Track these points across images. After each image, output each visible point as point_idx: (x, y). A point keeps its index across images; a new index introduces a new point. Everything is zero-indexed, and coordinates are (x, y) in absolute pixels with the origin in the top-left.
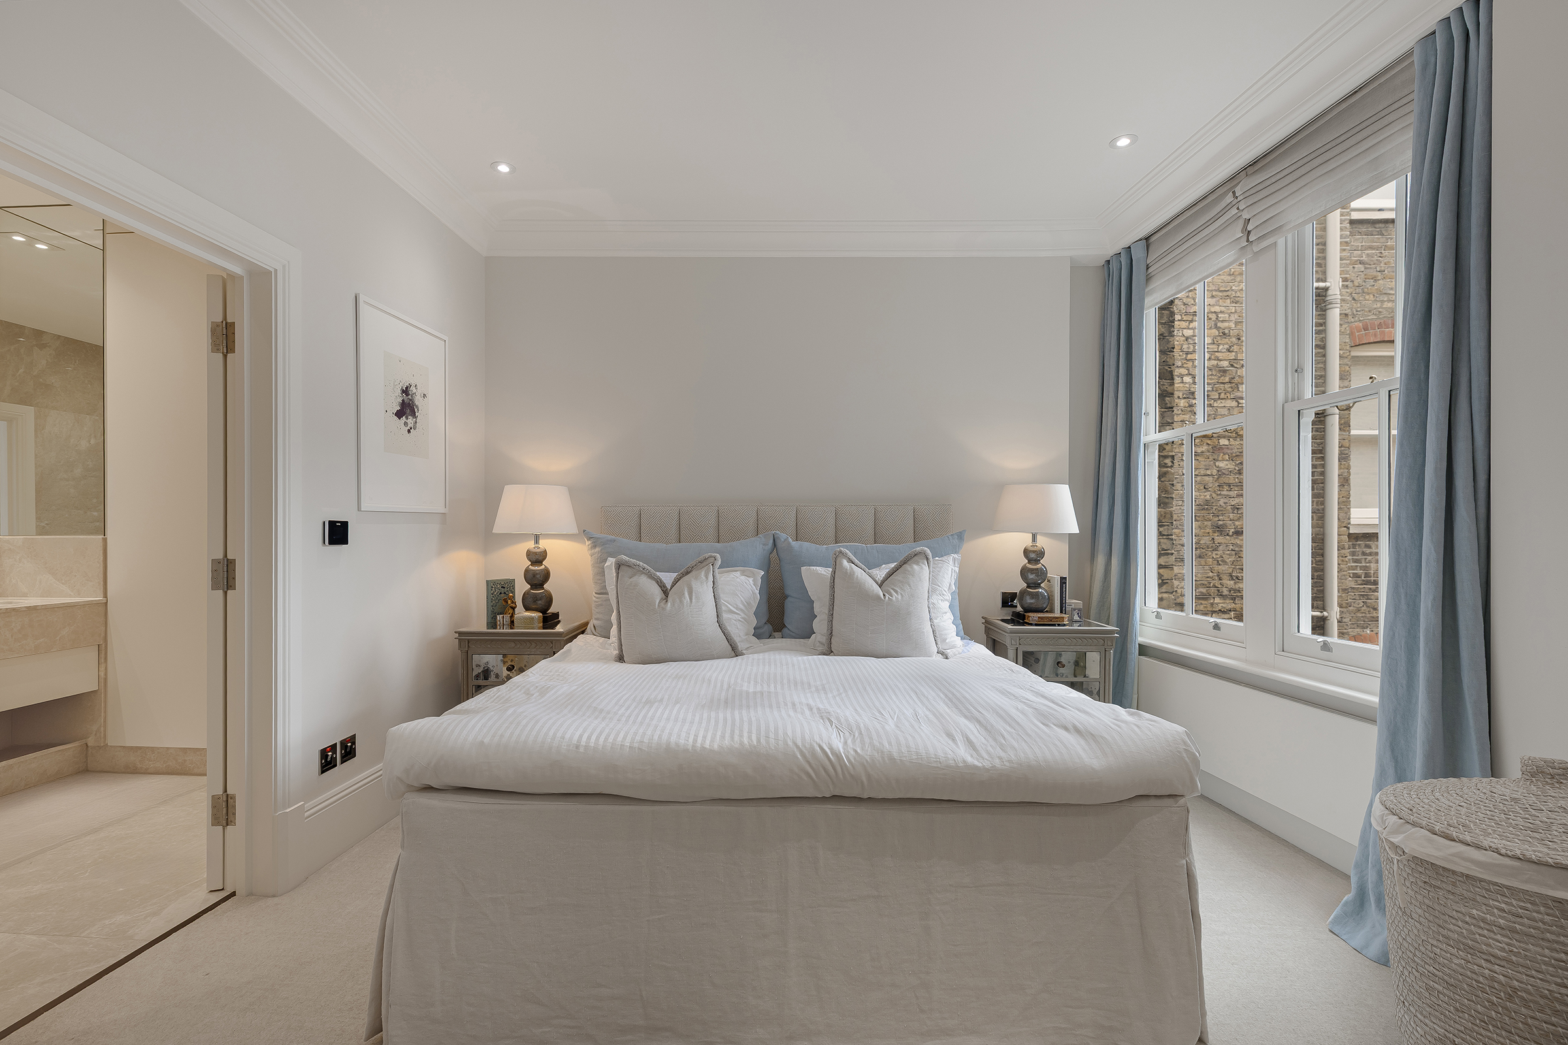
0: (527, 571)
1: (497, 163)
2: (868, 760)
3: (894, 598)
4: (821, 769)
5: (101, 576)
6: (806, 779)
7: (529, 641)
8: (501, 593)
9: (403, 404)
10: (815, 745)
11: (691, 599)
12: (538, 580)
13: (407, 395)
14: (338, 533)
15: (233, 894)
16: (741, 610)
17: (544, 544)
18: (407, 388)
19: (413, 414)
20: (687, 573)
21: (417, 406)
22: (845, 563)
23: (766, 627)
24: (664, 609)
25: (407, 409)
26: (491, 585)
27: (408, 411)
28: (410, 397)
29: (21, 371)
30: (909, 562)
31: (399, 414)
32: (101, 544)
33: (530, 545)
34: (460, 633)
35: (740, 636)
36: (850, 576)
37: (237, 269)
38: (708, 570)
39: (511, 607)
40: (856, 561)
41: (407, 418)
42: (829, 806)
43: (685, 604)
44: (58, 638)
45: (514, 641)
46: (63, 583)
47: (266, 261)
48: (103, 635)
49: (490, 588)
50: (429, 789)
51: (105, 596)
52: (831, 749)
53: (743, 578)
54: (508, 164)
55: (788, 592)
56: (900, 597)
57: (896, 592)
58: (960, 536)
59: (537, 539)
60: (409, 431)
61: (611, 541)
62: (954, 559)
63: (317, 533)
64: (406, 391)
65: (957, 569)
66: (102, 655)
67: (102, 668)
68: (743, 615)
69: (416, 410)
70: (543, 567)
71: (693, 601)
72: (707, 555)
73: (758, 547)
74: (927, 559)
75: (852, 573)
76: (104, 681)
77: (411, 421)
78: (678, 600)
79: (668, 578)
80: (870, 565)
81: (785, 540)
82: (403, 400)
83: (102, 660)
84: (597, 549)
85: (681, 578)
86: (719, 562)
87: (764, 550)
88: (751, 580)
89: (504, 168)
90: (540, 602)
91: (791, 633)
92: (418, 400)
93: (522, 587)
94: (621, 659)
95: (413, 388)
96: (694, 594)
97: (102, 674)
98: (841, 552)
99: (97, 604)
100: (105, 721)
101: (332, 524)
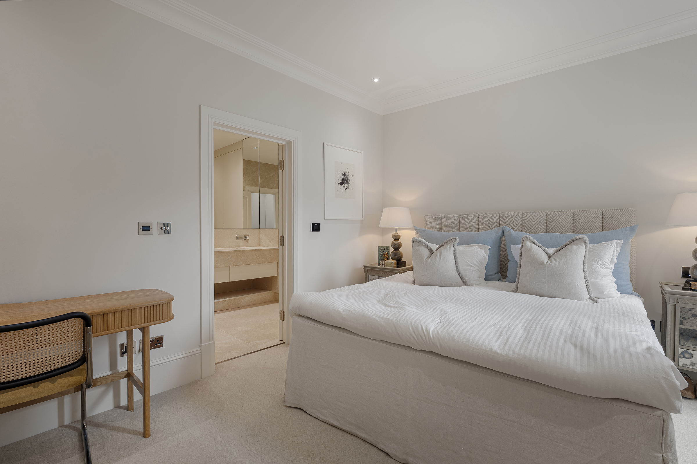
0: (393, 243)
1: (373, 79)
2: (442, 337)
3: (553, 264)
4: (419, 336)
6: (412, 339)
7: (388, 272)
8: (383, 252)
9: (343, 180)
10: (420, 325)
11: (440, 257)
12: (397, 247)
13: (345, 176)
14: (316, 227)
15: (284, 343)
16: (476, 265)
17: (399, 232)
18: (345, 173)
19: (348, 183)
20: (442, 246)
21: (349, 180)
22: (528, 243)
23: (496, 275)
24: (427, 261)
25: (345, 181)
26: (380, 248)
27: (345, 182)
28: (346, 177)
30: (571, 244)
31: (341, 184)
33: (394, 233)
34: (365, 266)
35: (474, 278)
36: (529, 250)
37: (284, 143)
38: (452, 244)
39: (386, 258)
40: (536, 242)
41: (345, 185)
42: (428, 356)
43: (437, 260)
44: (267, 259)
45: (382, 271)
46: (271, 243)
47: (290, 139)
49: (379, 250)
50: (300, 316)
52: (426, 328)
53: (479, 249)
54: (378, 78)
55: (509, 258)
56: (557, 264)
57: (556, 260)
58: (633, 229)
59: (396, 230)
60: (346, 189)
61: (424, 231)
62: (617, 243)
63: (309, 227)
64: (344, 175)
65: (619, 250)
66: (278, 265)
67: (278, 269)
68: (477, 268)
69: (349, 181)
70: (399, 242)
71: (441, 258)
72: (452, 238)
73: (493, 234)
74: (585, 242)
75: (531, 248)
77: (346, 185)
78: (434, 258)
79: (434, 247)
80: (546, 245)
81: (509, 231)
82: (343, 178)
83: (278, 267)
84: (418, 234)
85: (439, 248)
86: (458, 241)
87: (496, 236)
88: (483, 251)
89: (376, 80)
90: (397, 256)
91: (509, 280)
92: (350, 178)
93: (391, 250)
94: (414, 283)
95: (347, 173)
96: (442, 256)
98: (526, 237)
99: (277, 249)
101: (313, 224)
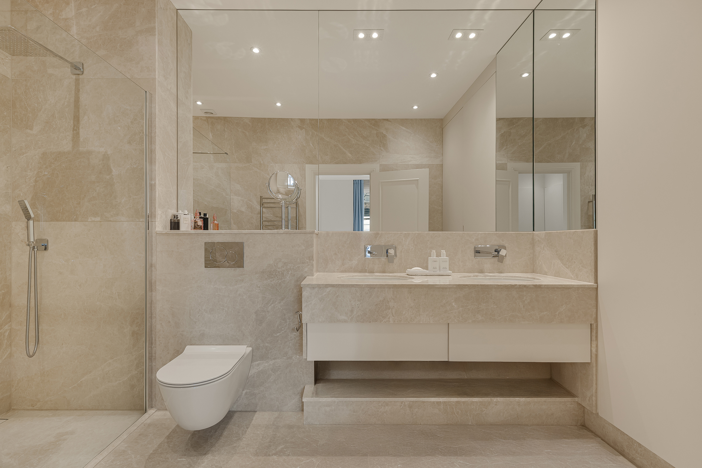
5: (593, 264)
29: (573, 143)
32: (592, 236)
44: (557, 313)
46: (567, 267)
48: (594, 316)
51: (596, 282)
66: (594, 334)
67: (594, 345)
76: (595, 356)
83: (594, 338)
97: (594, 350)
99: (588, 288)
100: (596, 392)
